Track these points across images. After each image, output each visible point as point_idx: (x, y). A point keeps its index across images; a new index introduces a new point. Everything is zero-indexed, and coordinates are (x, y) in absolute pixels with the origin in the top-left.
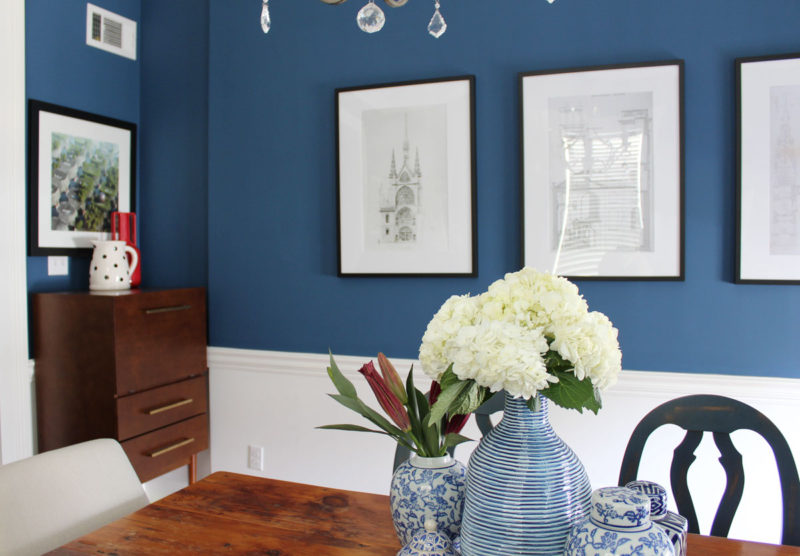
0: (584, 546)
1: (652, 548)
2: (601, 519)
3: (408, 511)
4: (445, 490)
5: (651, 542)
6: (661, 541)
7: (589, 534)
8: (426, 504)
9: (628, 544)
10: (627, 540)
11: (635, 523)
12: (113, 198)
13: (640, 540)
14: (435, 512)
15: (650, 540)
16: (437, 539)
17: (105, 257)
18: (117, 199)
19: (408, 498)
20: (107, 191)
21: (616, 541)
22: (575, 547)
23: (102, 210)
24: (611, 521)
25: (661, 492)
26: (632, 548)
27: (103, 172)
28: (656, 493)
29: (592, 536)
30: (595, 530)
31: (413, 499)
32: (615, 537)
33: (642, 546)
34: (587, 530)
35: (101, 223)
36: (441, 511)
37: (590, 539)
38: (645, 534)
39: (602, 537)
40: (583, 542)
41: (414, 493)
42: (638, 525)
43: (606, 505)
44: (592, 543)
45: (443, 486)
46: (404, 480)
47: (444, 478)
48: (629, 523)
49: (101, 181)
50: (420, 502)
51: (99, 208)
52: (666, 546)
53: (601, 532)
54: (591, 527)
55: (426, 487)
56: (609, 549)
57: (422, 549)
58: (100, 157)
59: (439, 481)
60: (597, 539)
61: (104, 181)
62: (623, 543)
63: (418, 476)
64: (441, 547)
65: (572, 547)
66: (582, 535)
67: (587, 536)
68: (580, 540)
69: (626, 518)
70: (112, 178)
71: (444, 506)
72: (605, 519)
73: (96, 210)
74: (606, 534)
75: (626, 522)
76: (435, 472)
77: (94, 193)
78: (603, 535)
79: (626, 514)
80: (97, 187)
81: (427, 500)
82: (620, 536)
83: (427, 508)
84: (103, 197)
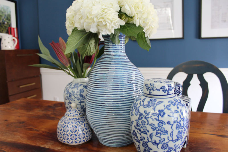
0: (139, 107)
1: (176, 106)
2: (148, 92)
3: (68, 101)
4: (83, 91)
5: (175, 103)
6: (180, 103)
7: (141, 101)
8: (75, 98)
9: (162, 104)
10: (162, 102)
11: (166, 93)
12: (10, 24)
13: (169, 102)
14: (79, 101)
15: (175, 102)
16: (76, 111)
17: (5, 40)
18: (11, 24)
19: (68, 95)
20: (7, 21)
21: (156, 103)
22: (134, 108)
23: (6, 27)
24: (153, 93)
25: (179, 85)
26: (164, 106)
27: (5, 15)
28: (177, 85)
29: (143, 102)
30: (145, 99)
31: (70, 96)
32: (155, 101)
33: (170, 105)
34: (141, 99)
35: (6, 31)
36: (82, 100)
37: (142, 103)
38: (172, 99)
39: (148, 102)
40: (139, 105)
41: (70, 93)
42: (168, 95)
43: (150, 84)
44: (143, 105)
45: (83, 89)
46: (67, 88)
47: (83, 86)
48: (163, 93)
49: (5, 18)
50: (73, 97)
51: (5, 26)
52: (183, 105)
53: (148, 99)
54: (143, 97)
55: (75, 90)
56: (152, 107)
57: (69, 116)
58: (4, 10)
59: (81, 88)
60: (146, 103)
61: (6, 18)
62: (159, 104)
63: (72, 86)
64: (77, 115)
65: (133, 108)
66: (138, 102)
67: (140, 102)
68: (137, 104)
69: (161, 90)
70: (9, 17)
71: (83, 98)
72: (150, 92)
73: (4, 27)
74: (150, 100)
75: (161, 92)
76: (80, 84)
77: (2, 21)
78: (149, 100)
79: (161, 88)
80: (3, 19)
81: (76, 96)
82: (158, 100)
83: (76, 99)
84: (6, 23)
